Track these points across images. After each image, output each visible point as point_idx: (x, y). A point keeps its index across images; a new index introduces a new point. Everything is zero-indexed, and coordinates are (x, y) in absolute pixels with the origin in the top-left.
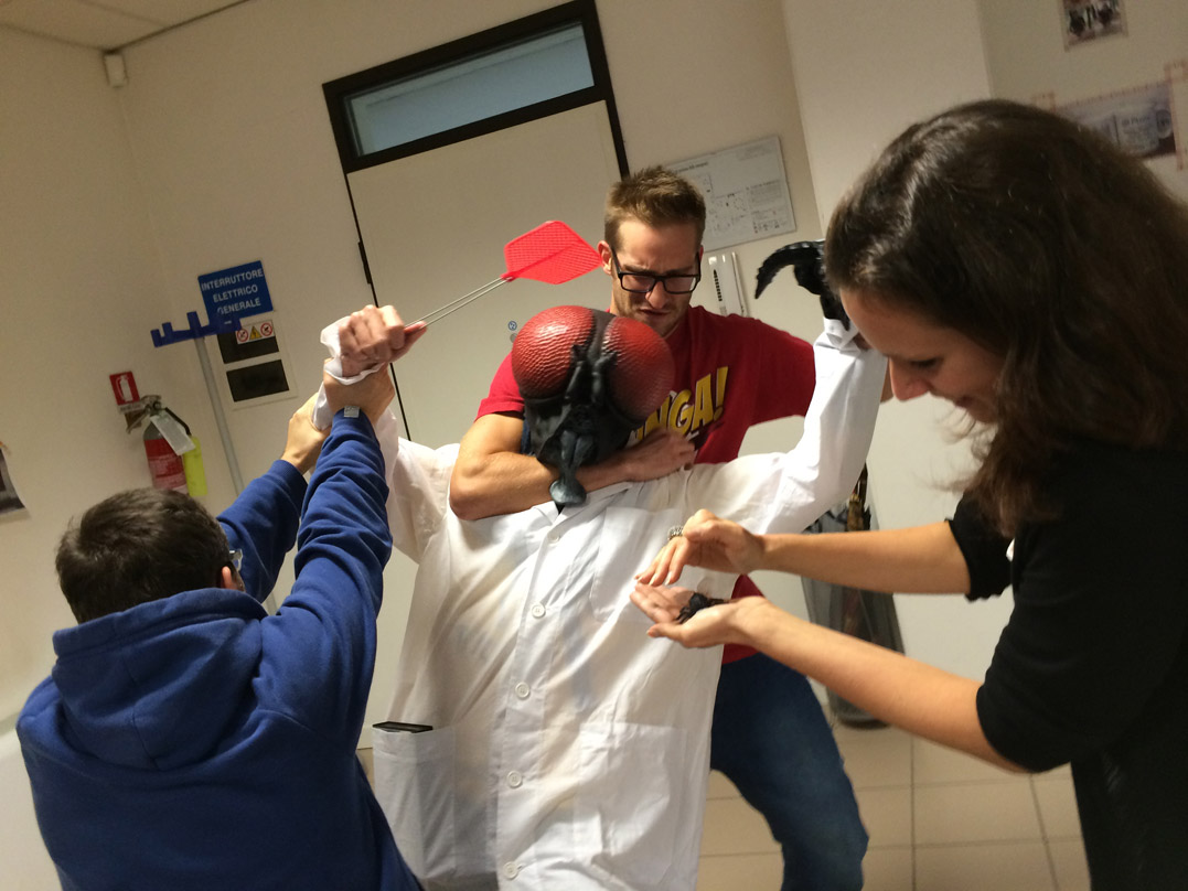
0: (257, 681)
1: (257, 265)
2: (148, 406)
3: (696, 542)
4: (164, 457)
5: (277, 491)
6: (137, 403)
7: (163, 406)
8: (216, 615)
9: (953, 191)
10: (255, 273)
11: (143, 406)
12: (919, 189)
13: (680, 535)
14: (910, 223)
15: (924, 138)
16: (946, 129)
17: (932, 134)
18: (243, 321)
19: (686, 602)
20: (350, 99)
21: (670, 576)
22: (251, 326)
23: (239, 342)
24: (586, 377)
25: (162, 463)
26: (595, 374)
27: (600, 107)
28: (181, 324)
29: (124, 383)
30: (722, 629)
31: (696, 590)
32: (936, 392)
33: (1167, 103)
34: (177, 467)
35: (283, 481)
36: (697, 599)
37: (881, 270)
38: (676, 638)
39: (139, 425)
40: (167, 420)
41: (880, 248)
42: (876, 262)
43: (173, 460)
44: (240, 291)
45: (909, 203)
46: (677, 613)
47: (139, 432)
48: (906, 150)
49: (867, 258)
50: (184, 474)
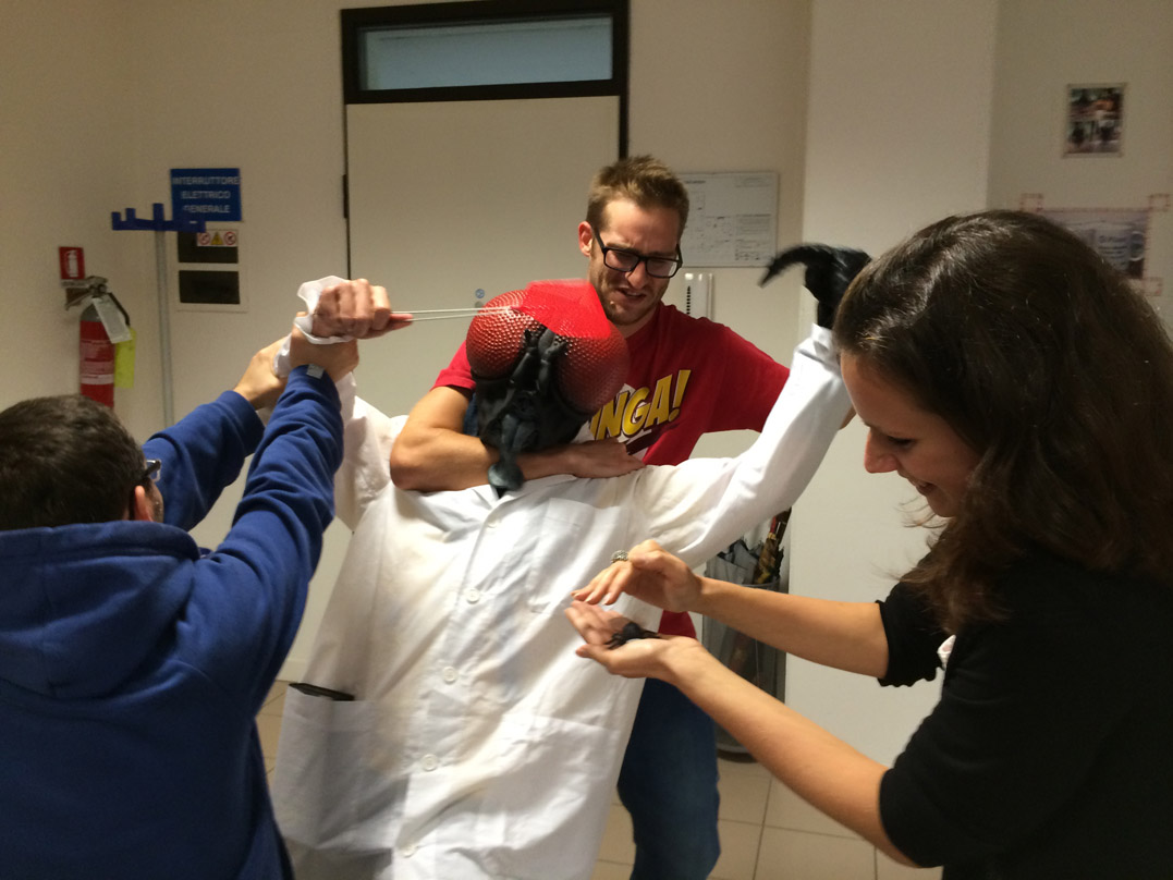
0: (183, 626)
1: (234, 172)
2: (92, 287)
3: (639, 569)
4: (98, 341)
5: (224, 419)
6: (81, 281)
7: (109, 291)
8: (150, 550)
9: (973, 286)
10: (230, 180)
11: (87, 286)
12: (941, 276)
13: (625, 560)
14: (925, 305)
15: (959, 230)
16: (982, 227)
17: (968, 229)
18: (210, 225)
19: (619, 629)
20: (365, 31)
21: (608, 597)
22: (215, 231)
23: (199, 245)
24: (534, 364)
25: (94, 348)
26: (543, 361)
27: (612, 102)
28: (145, 213)
29: (72, 257)
30: (651, 663)
31: (631, 618)
32: (903, 473)
33: (1144, 229)
34: (108, 354)
35: (233, 412)
36: (631, 628)
37: (886, 341)
38: (605, 663)
39: (78, 303)
40: (108, 305)
41: (891, 321)
42: (882, 333)
43: (105, 346)
44: (212, 194)
45: (928, 287)
46: (608, 638)
47: (77, 311)
48: (938, 237)
49: (875, 327)
50: (114, 363)
